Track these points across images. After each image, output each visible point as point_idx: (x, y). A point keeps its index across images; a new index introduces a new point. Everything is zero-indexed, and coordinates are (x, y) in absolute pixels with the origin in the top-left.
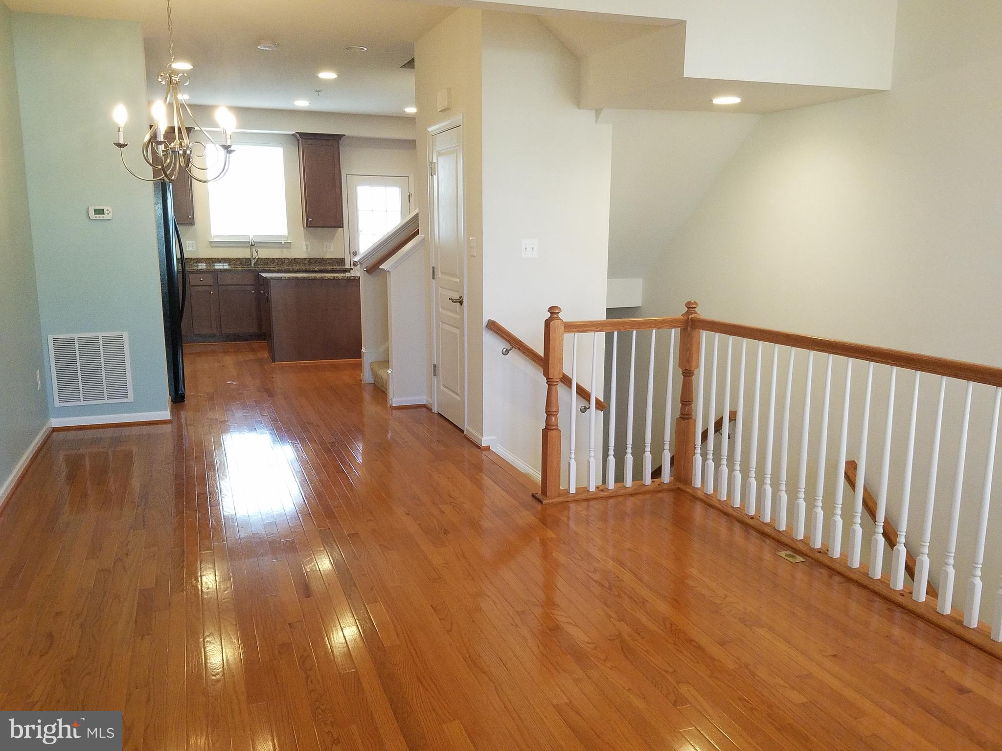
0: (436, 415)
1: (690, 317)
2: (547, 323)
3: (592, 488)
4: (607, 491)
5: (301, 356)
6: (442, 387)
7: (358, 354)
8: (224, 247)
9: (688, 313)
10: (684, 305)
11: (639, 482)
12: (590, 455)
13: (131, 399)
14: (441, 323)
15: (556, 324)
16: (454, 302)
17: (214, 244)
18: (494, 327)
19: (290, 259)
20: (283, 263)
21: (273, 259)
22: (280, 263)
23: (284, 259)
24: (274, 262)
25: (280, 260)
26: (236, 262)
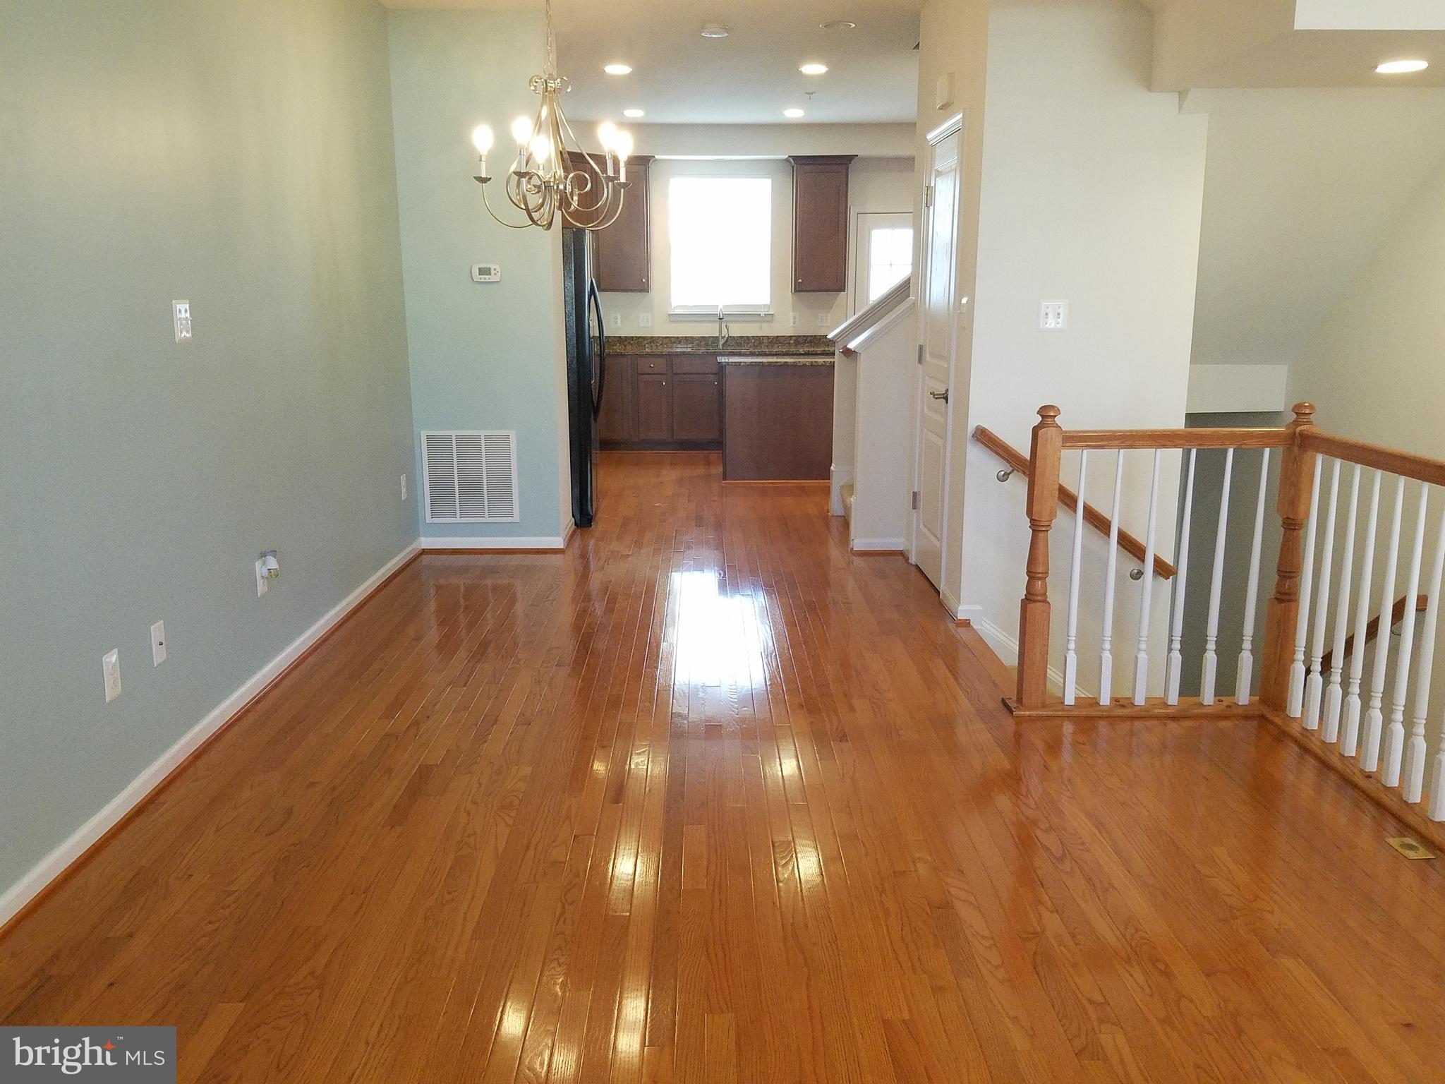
0: (914, 568)
1: (1299, 429)
2: (1035, 431)
3: (1105, 700)
4: (1132, 707)
5: (762, 473)
6: (922, 526)
7: (827, 475)
8: (686, 322)
9: (1296, 423)
10: (1291, 408)
11: (1193, 700)
12: (1104, 647)
13: (516, 518)
14: (925, 430)
15: (1049, 433)
16: (936, 398)
17: (675, 318)
18: (984, 438)
19: (770, 337)
20: (761, 344)
21: (748, 338)
22: (757, 343)
23: (762, 338)
24: (750, 341)
25: (757, 339)
26: (700, 342)
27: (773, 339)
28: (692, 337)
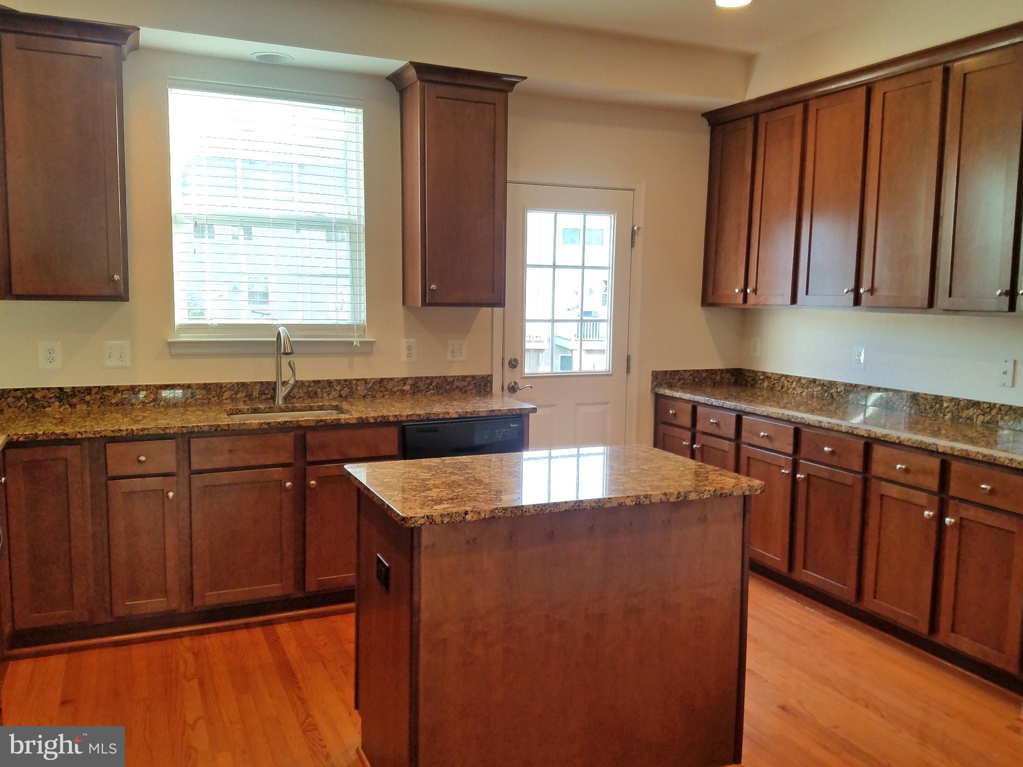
8: (206, 356)
17: (181, 350)
19: (369, 381)
20: (353, 392)
21: (329, 383)
22: (346, 391)
23: (355, 382)
24: (333, 389)
25: (346, 384)
26: (236, 394)
27: (373, 384)
28: (220, 383)
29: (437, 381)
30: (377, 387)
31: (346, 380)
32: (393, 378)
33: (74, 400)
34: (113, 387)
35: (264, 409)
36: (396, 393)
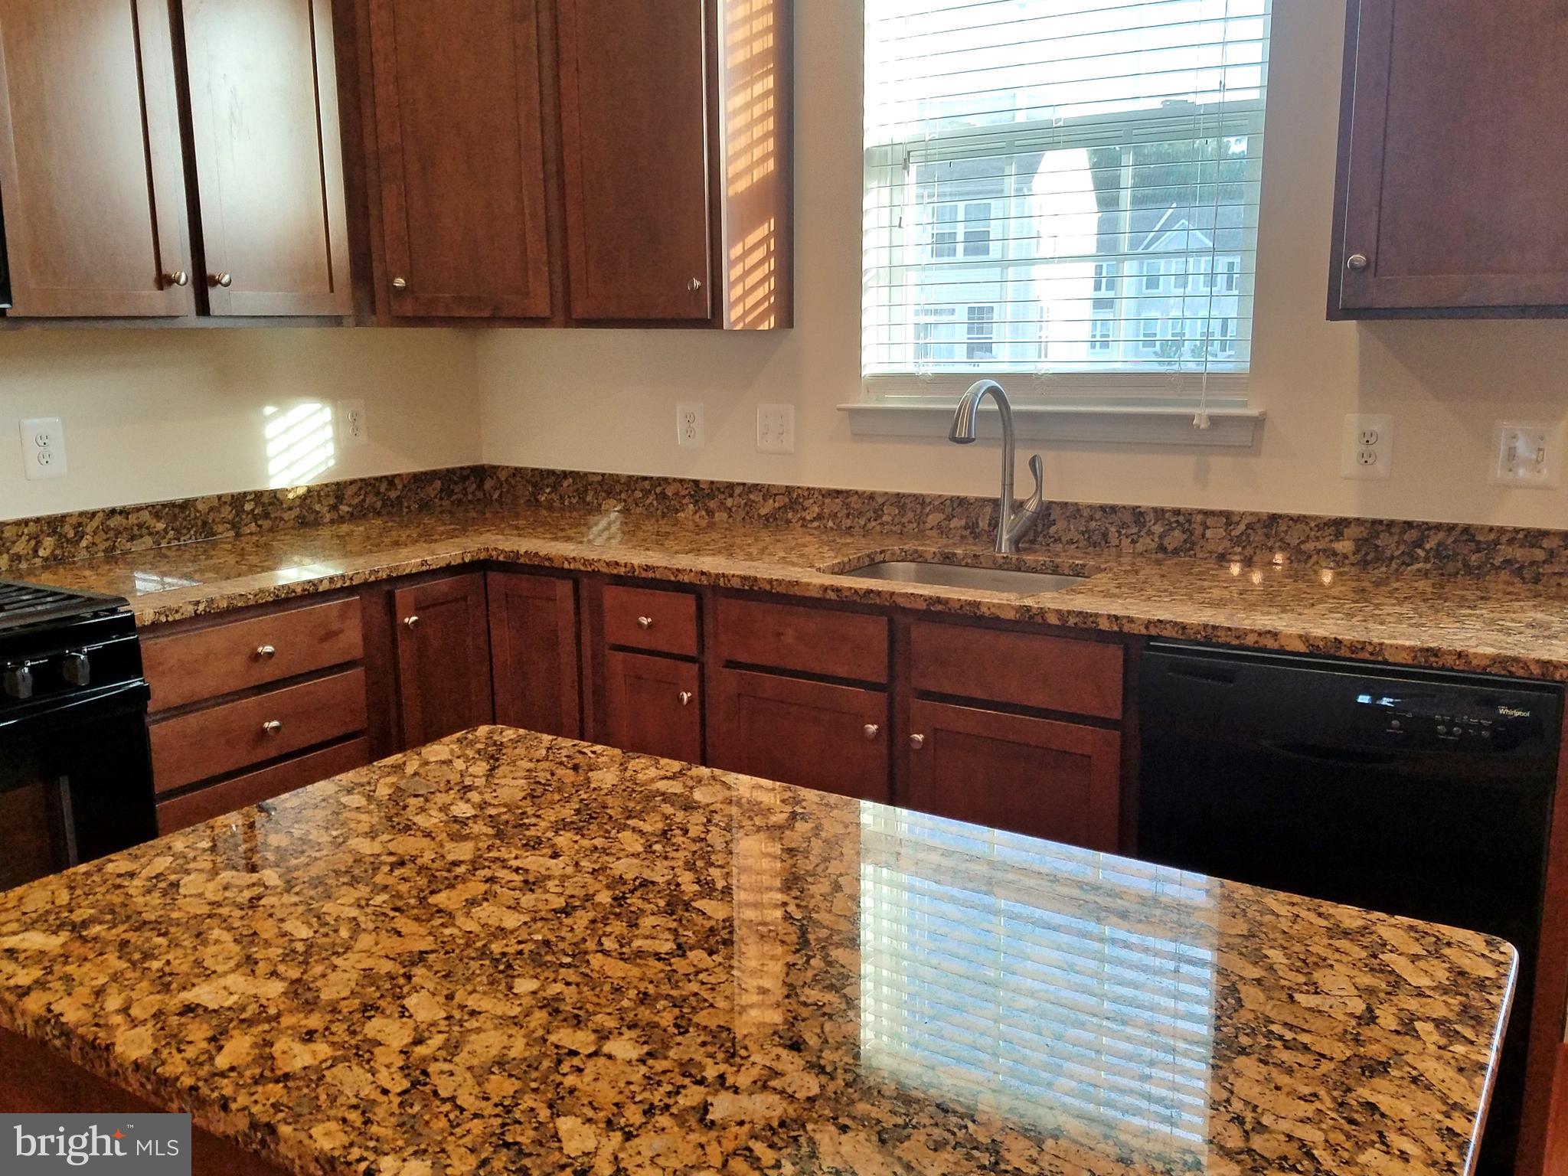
19: (1236, 519)
20: (1193, 544)
21: (1138, 514)
22: (1176, 538)
23: (1199, 518)
24: (1145, 530)
25: (1177, 522)
26: (949, 519)
27: (1249, 526)
28: (922, 495)
29: (1441, 535)
30: (1257, 537)
31: (1177, 512)
32: (1305, 517)
33: (712, 504)
34: (763, 486)
35: (963, 559)
36: (1310, 557)
